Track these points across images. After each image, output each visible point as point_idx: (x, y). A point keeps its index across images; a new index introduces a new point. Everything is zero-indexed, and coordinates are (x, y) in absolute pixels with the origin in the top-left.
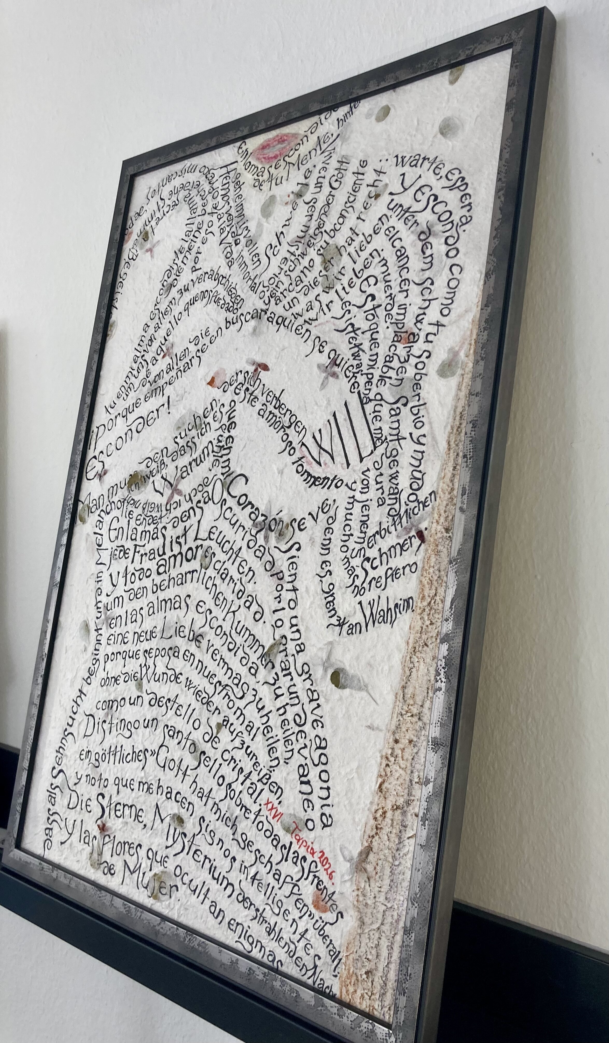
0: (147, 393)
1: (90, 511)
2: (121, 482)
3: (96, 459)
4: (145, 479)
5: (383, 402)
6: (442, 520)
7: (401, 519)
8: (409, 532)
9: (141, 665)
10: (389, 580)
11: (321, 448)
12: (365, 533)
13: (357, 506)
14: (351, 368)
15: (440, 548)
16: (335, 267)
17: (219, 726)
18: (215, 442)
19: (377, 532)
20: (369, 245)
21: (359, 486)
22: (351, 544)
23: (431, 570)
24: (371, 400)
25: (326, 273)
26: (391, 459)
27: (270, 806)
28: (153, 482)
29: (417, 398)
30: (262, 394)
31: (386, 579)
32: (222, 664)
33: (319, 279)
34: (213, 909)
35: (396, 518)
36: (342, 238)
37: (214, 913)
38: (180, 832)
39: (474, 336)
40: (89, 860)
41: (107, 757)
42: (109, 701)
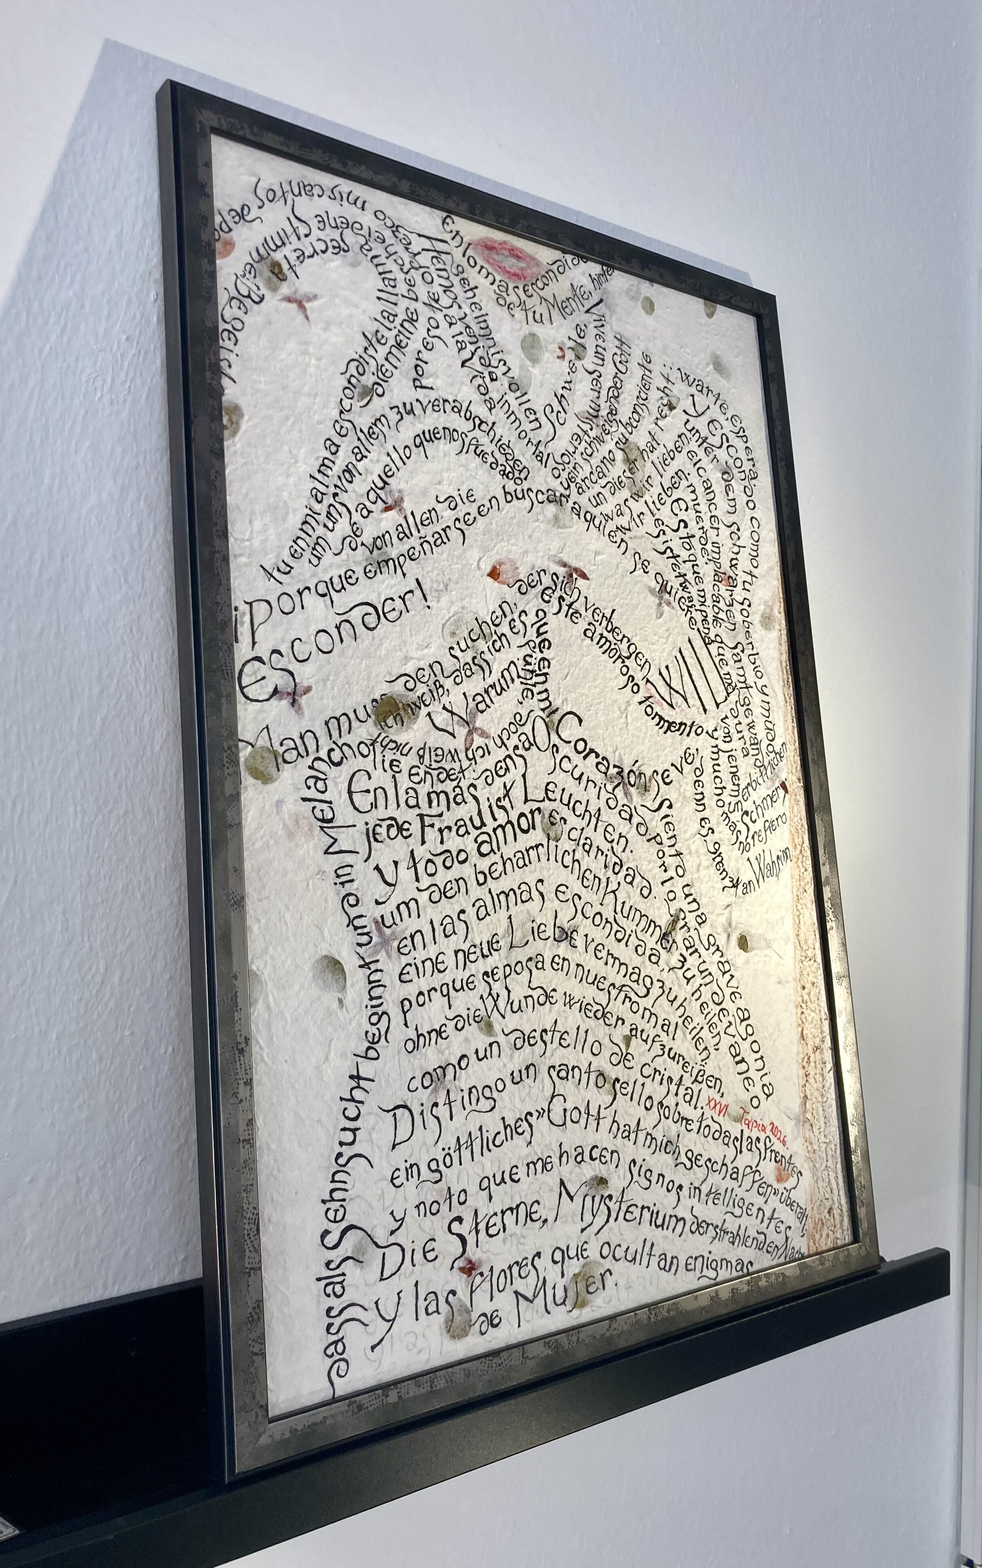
0: (365, 564)
1: (280, 760)
2: (355, 711)
3: (264, 663)
4: (412, 709)
5: (723, 645)
6: (794, 771)
7: (766, 770)
8: (773, 784)
9: (482, 997)
10: (768, 832)
11: (671, 688)
12: (738, 785)
13: (723, 757)
14: (683, 600)
15: (798, 797)
16: (641, 472)
17: (628, 1040)
18: (520, 664)
19: (748, 784)
20: (673, 462)
21: (719, 734)
22: (726, 797)
23: (795, 820)
24: (713, 641)
25: (630, 475)
26: (745, 707)
27: (712, 1104)
28: (429, 714)
29: (751, 646)
30: (586, 610)
31: (765, 831)
32: (611, 961)
33: (624, 479)
34: (662, 1264)
35: (762, 769)
36: (640, 438)
37: (664, 1269)
38: (602, 1196)
39: (781, 596)
40: (445, 1332)
41: (455, 1156)
42: (435, 1070)
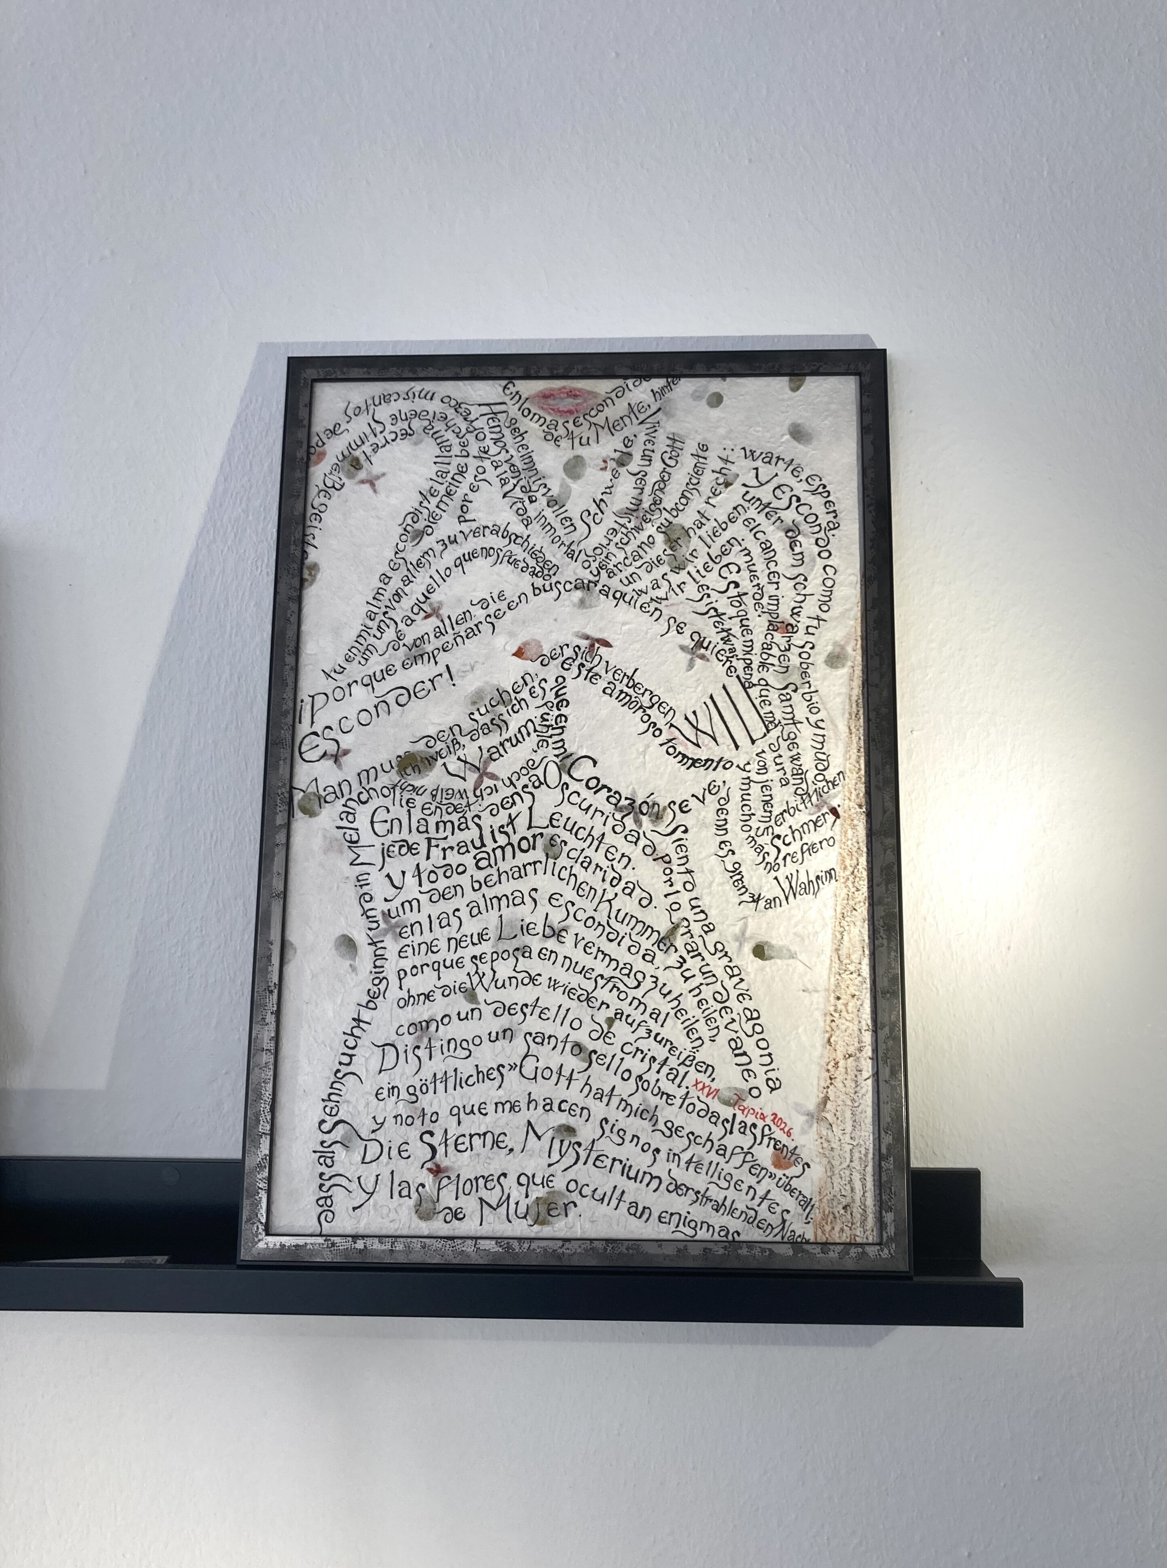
0: (404, 658)
1: (322, 801)
2: (382, 765)
3: (318, 736)
4: (429, 761)
5: (768, 687)
6: (853, 797)
7: (810, 797)
8: (819, 810)
9: (469, 974)
10: (806, 855)
11: (697, 729)
12: (770, 812)
13: (755, 787)
14: (722, 652)
15: (855, 822)
16: (684, 548)
17: (610, 1021)
18: (538, 721)
19: (785, 811)
20: (724, 533)
21: (754, 767)
22: (754, 823)
23: (849, 843)
24: (754, 685)
25: (671, 552)
26: (789, 742)
27: (700, 1086)
28: (444, 764)
29: (807, 685)
30: (607, 672)
31: (803, 853)
32: (601, 956)
33: (664, 557)
34: (633, 1210)
35: (804, 797)
36: (687, 519)
37: (634, 1215)
38: (570, 1142)
39: (859, 633)
40: (413, 1214)
41: (431, 1087)
42: (420, 1022)
